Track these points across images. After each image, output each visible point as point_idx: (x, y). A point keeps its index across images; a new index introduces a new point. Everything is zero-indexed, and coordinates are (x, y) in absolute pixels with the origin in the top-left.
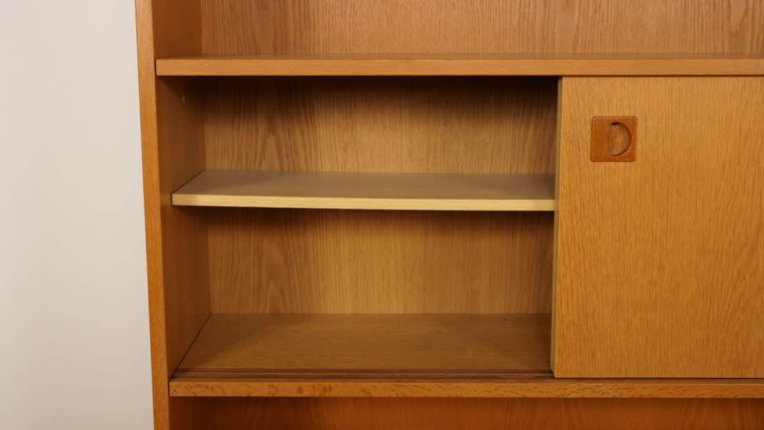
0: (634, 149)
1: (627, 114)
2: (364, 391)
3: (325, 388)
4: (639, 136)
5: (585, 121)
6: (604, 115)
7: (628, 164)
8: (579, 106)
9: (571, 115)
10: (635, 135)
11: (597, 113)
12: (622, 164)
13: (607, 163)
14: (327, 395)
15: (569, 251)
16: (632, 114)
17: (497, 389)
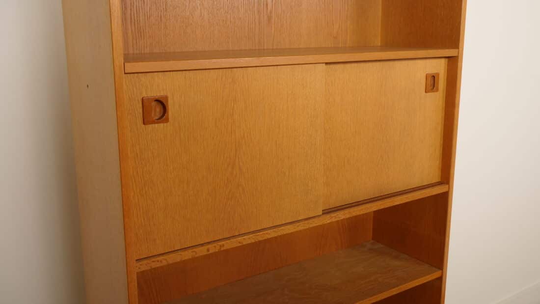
0: (168, 115)
1: (162, 94)
2: (240, 243)
3: (221, 246)
4: (170, 107)
5: (138, 100)
6: (149, 96)
7: (165, 124)
8: (133, 91)
9: (129, 96)
10: (168, 107)
11: (144, 95)
12: (162, 125)
13: (153, 125)
14: (222, 249)
15: (135, 181)
16: (166, 94)
17: (298, 226)
